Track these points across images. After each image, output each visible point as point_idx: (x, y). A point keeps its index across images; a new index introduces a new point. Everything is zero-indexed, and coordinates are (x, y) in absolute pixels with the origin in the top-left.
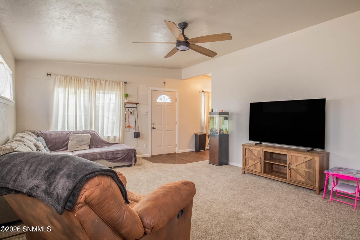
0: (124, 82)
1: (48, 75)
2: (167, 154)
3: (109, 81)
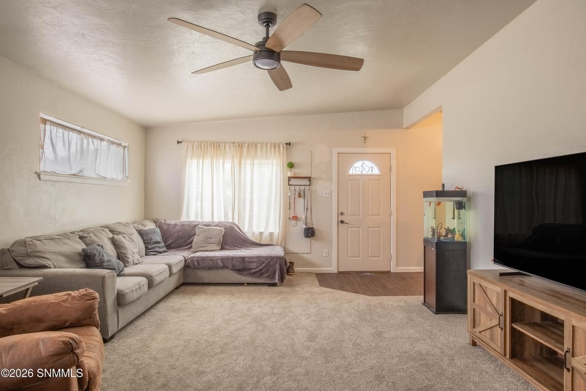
0: (287, 144)
1: (178, 142)
2: (371, 272)
3: (262, 144)
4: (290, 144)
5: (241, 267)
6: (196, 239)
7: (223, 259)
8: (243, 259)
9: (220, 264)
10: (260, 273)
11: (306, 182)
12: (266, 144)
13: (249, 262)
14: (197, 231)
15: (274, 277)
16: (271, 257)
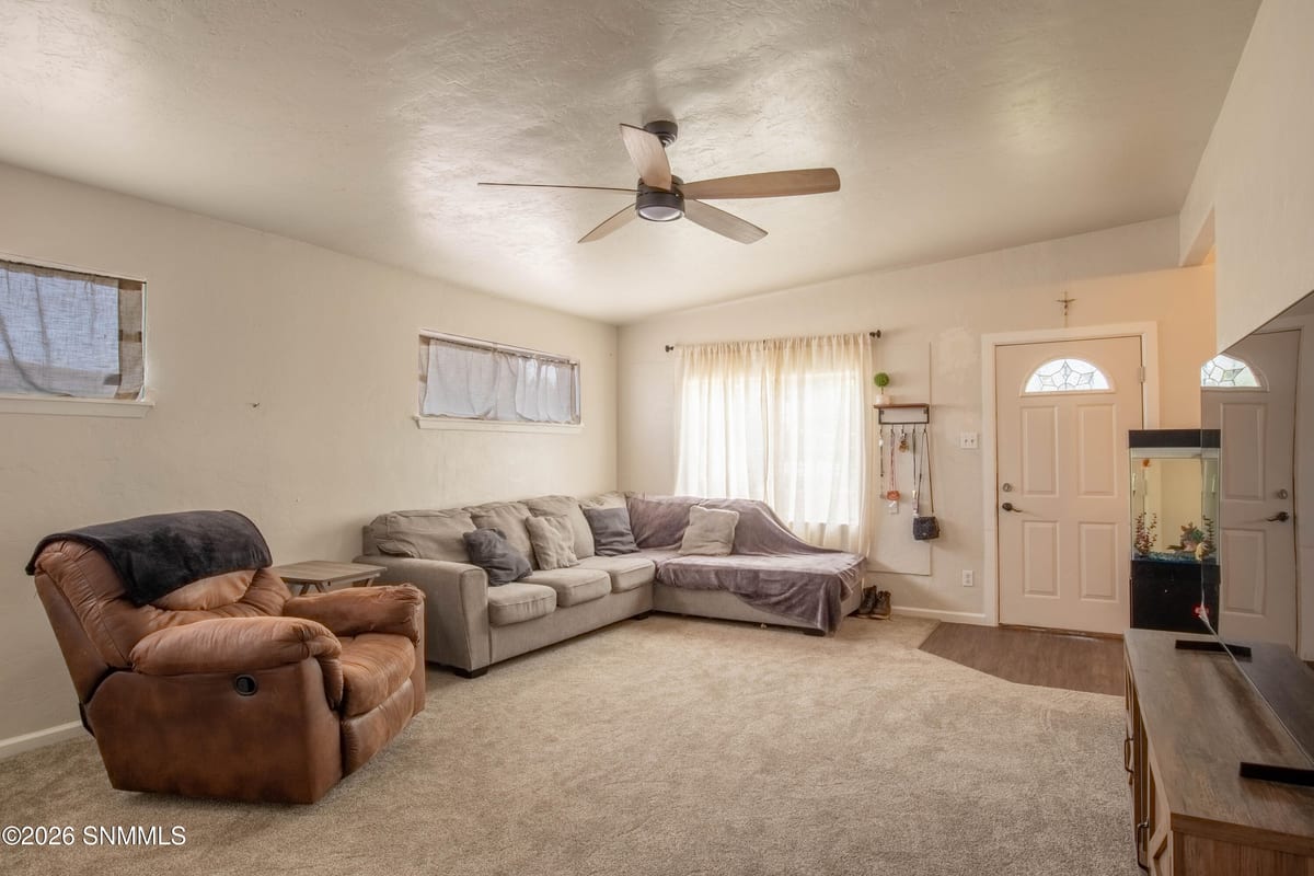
0: (872, 334)
1: (668, 349)
3: (820, 338)
4: (877, 335)
5: (750, 590)
6: (688, 532)
7: (719, 572)
8: (754, 575)
9: (714, 580)
10: (787, 604)
11: (920, 416)
12: (829, 338)
13: (766, 581)
14: (692, 517)
15: (814, 615)
16: (809, 574)
